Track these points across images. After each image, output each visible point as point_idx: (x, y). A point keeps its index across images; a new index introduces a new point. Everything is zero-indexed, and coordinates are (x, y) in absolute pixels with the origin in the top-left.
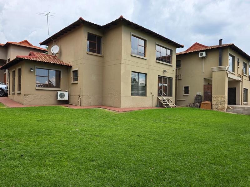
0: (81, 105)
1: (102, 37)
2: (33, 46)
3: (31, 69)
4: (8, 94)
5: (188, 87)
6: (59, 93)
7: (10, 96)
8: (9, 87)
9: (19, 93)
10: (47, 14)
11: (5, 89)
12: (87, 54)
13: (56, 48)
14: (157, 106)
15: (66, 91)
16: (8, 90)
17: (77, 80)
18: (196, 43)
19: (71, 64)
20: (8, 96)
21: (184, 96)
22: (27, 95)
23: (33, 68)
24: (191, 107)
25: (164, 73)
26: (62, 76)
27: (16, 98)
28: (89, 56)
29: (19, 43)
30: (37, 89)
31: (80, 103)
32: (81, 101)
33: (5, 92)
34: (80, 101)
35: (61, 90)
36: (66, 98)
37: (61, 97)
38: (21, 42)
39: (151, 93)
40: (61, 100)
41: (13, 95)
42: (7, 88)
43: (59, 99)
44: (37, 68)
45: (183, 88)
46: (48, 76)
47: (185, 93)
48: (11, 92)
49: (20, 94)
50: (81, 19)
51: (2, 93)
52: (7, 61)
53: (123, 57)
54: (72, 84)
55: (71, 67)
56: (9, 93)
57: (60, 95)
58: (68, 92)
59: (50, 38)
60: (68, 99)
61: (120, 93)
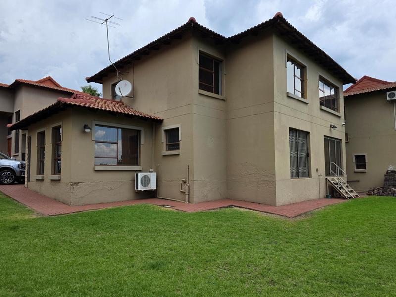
0: (189, 202)
1: (221, 61)
2: (62, 87)
3: (86, 127)
4: (26, 179)
5: (365, 156)
6: (140, 175)
7: (31, 184)
8: (29, 165)
9: (57, 179)
10: (107, 20)
11: (18, 169)
12: (200, 94)
13: (126, 84)
14: (327, 195)
15: (151, 170)
16: (26, 170)
17: (178, 149)
18: (365, 77)
19: (159, 116)
20: (26, 183)
21: (356, 172)
22: (77, 184)
23: (89, 125)
24: (379, 194)
25: (331, 130)
26: (142, 142)
27: (47, 188)
28: (202, 98)
29: (37, 82)
30: (96, 169)
31: (187, 196)
32: (189, 192)
33: (18, 174)
34: (187, 193)
35: (141, 169)
36: (153, 186)
37: (143, 184)
38: (40, 81)
39: (317, 170)
40: (144, 190)
41: (39, 183)
42: (22, 166)
43: (139, 189)
44: (96, 125)
45: (354, 158)
46: (116, 141)
47: (357, 168)
48: (34, 175)
49: (60, 180)
50: (192, 21)
51: (12, 177)
52: (15, 115)
53: (276, 99)
54: (164, 156)
55: (160, 122)
56: (29, 177)
57: (141, 179)
58: (156, 173)
59: (112, 66)
60: (156, 188)
61: (274, 175)
